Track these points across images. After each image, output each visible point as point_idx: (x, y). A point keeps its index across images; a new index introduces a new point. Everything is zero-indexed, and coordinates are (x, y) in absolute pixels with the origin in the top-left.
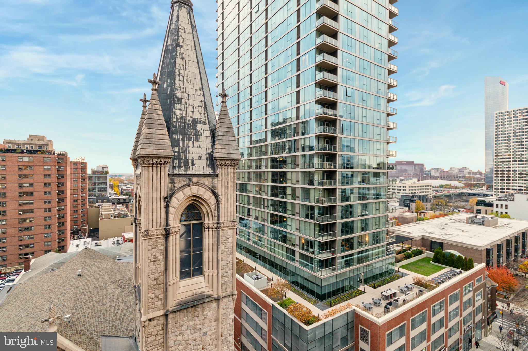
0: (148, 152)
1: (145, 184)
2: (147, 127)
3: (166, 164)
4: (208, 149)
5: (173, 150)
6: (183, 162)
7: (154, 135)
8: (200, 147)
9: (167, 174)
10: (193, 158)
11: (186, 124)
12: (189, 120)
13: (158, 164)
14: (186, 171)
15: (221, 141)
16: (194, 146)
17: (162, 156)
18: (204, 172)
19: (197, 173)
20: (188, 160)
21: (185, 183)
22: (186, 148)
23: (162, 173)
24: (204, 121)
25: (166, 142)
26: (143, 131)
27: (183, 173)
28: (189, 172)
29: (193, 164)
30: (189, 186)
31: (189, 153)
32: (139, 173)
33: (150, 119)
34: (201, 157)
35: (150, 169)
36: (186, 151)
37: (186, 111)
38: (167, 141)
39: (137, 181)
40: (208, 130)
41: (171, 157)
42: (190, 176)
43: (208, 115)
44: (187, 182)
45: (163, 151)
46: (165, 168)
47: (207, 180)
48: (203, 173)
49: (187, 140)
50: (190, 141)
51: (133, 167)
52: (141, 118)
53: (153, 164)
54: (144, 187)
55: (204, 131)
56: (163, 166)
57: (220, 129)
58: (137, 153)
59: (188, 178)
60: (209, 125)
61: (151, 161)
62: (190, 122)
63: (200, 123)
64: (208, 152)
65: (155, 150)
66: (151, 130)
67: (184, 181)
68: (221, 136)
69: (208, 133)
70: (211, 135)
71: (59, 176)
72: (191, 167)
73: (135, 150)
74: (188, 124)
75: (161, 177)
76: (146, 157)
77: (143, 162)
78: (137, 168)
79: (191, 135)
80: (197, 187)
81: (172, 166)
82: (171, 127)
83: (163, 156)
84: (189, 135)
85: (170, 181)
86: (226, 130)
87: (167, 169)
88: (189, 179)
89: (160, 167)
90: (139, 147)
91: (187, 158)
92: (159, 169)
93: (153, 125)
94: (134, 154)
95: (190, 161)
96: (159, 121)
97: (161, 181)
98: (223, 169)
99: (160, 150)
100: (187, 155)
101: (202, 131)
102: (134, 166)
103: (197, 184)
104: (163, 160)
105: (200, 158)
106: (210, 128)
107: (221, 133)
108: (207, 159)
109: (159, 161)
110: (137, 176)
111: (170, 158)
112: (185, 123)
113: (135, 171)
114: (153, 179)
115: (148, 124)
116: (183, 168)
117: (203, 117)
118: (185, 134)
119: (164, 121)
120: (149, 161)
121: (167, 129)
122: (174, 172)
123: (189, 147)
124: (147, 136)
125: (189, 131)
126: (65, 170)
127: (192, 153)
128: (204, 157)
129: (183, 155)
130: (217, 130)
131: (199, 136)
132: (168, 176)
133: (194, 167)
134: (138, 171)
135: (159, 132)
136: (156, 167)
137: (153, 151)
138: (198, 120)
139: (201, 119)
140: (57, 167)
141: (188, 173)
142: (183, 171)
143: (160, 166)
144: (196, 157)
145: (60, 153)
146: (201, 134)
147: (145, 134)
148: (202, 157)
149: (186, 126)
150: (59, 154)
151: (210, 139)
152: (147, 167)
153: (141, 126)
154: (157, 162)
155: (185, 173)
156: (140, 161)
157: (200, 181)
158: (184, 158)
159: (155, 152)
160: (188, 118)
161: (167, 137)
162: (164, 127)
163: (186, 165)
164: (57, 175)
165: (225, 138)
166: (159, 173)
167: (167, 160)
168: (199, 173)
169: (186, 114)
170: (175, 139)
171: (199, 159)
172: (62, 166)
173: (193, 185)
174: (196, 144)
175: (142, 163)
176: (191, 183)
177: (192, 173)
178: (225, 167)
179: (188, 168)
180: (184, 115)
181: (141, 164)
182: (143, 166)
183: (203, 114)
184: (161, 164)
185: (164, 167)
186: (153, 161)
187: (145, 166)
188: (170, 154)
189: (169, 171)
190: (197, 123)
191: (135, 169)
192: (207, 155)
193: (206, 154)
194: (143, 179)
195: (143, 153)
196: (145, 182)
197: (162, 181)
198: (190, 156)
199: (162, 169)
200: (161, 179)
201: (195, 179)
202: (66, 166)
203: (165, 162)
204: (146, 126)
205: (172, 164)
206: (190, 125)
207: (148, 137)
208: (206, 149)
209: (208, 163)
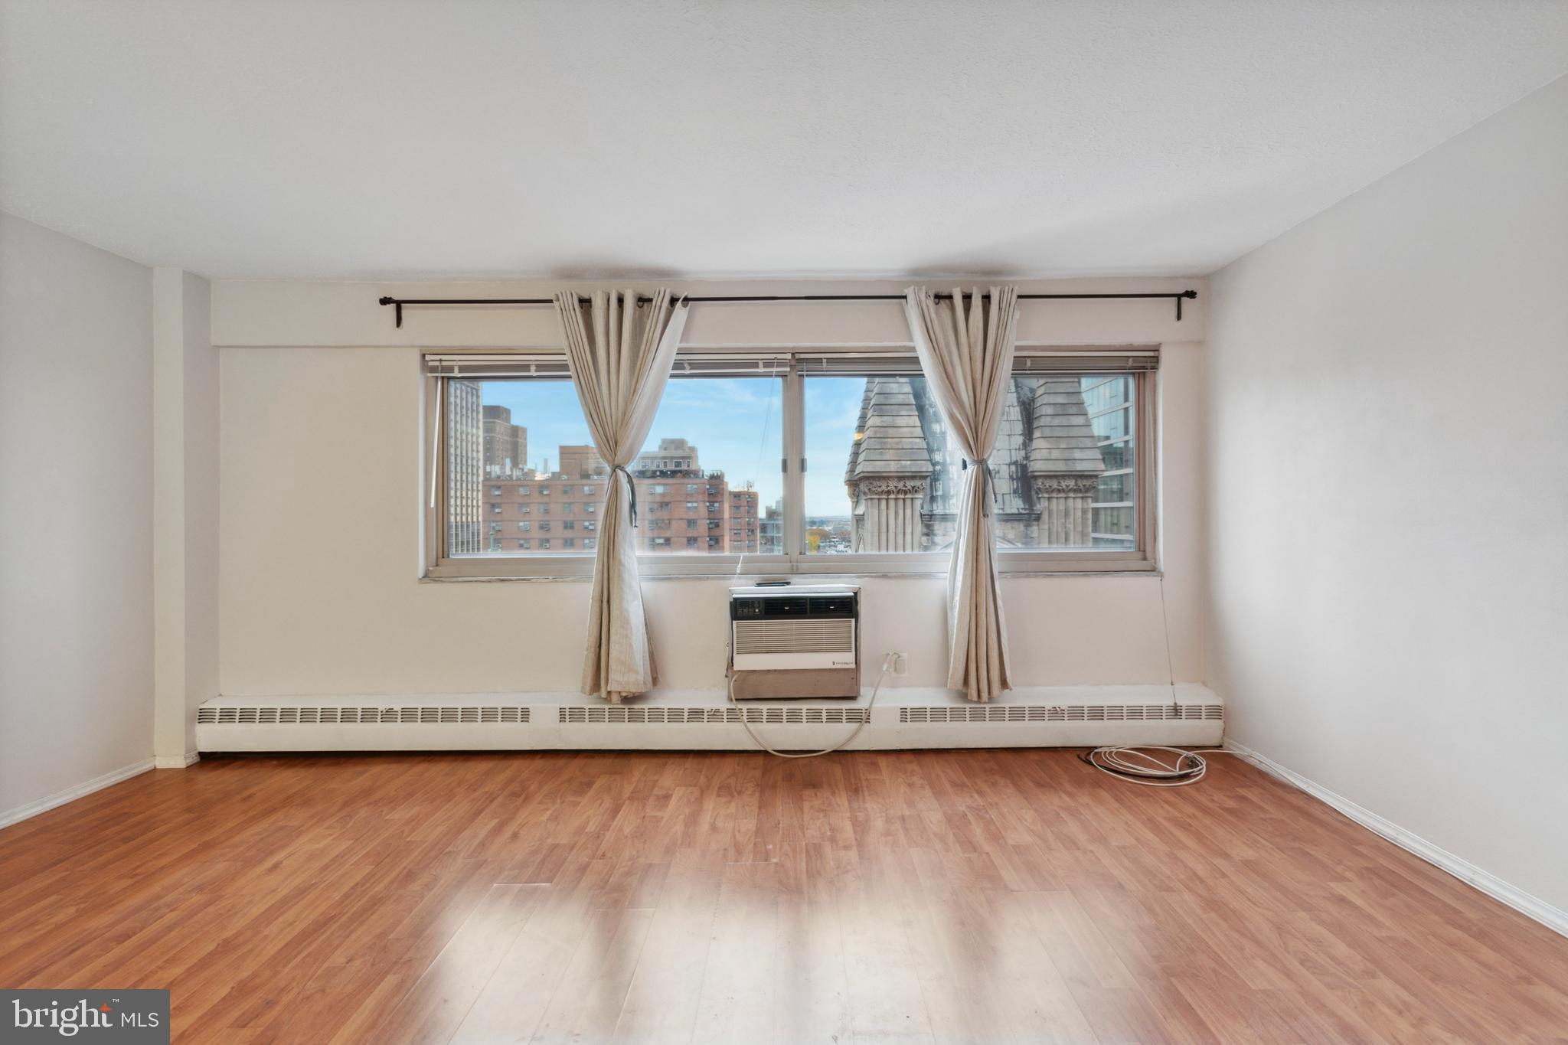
0: (878, 466)
1: (872, 537)
2: (875, 413)
3: (916, 491)
4: (1013, 452)
5: (931, 460)
6: (956, 486)
7: (890, 430)
9: (917, 514)
13: (898, 492)
15: (1048, 429)
17: (907, 474)
18: (1003, 509)
23: (908, 512)
25: (916, 443)
26: (870, 423)
32: (861, 513)
33: (882, 396)
35: (884, 503)
38: (918, 440)
39: (858, 531)
40: (1016, 404)
41: (927, 476)
45: (909, 462)
46: (914, 500)
47: (1012, 528)
51: (849, 499)
52: (866, 391)
53: (889, 492)
54: (872, 544)
55: (1004, 409)
56: (909, 496)
57: (1046, 399)
58: (857, 471)
60: (1017, 392)
61: (884, 488)
64: (1014, 459)
65: (892, 463)
66: (885, 418)
68: (1049, 419)
69: (1015, 413)
70: (1022, 416)
71: (711, 523)
73: (854, 463)
75: (906, 521)
76: (874, 478)
77: (869, 489)
78: (857, 502)
81: (929, 497)
82: (927, 407)
83: (910, 474)
85: (925, 530)
86: (1061, 399)
87: (918, 503)
89: (904, 500)
90: (861, 458)
92: (901, 503)
93: (888, 407)
94: (852, 471)
96: (901, 396)
97: (906, 531)
98: (1055, 500)
99: (903, 462)
102: (852, 498)
104: (910, 484)
106: (1018, 398)
107: (1049, 410)
108: (1011, 477)
109: (900, 485)
110: (857, 521)
111: (925, 477)
113: (855, 507)
114: (890, 527)
115: (879, 407)
116: (956, 500)
119: (911, 396)
120: (880, 487)
121: (917, 413)
122: (932, 511)
124: (876, 433)
126: (721, 511)
128: (1006, 472)
129: (953, 471)
130: (1038, 403)
132: (919, 518)
134: (860, 511)
135: (900, 421)
136: (896, 499)
137: (889, 465)
140: (708, 504)
143: (902, 496)
145: (712, 473)
146: (998, 415)
147: (872, 429)
148: (998, 472)
150: (712, 477)
151: (1019, 428)
152: (877, 501)
153: (865, 409)
154: (896, 487)
156: (863, 487)
158: (957, 477)
159: (893, 467)
161: (918, 432)
162: (911, 410)
164: (708, 521)
165: (1057, 421)
166: (901, 512)
167: (917, 483)
170: (936, 433)
172: (717, 502)
175: (866, 490)
178: (1060, 495)
181: (865, 494)
182: (869, 497)
184: (906, 493)
185: (912, 499)
186: (888, 486)
187: (873, 497)
188: (924, 470)
189: (922, 508)
191: (854, 504)
192: (1013, 468)
193: (1010, 465)
194: (870, 525)
195: (869, 470)
196: (872, 533)
197: (908, 530)
199: (908, 502)
200: (907, 526)
202: (721, 502)
203: (913, 488)
204: (874, 411)
205: (928, 491)
207: (878, 436)
208: (1008, 452)
209: (1015, 487)
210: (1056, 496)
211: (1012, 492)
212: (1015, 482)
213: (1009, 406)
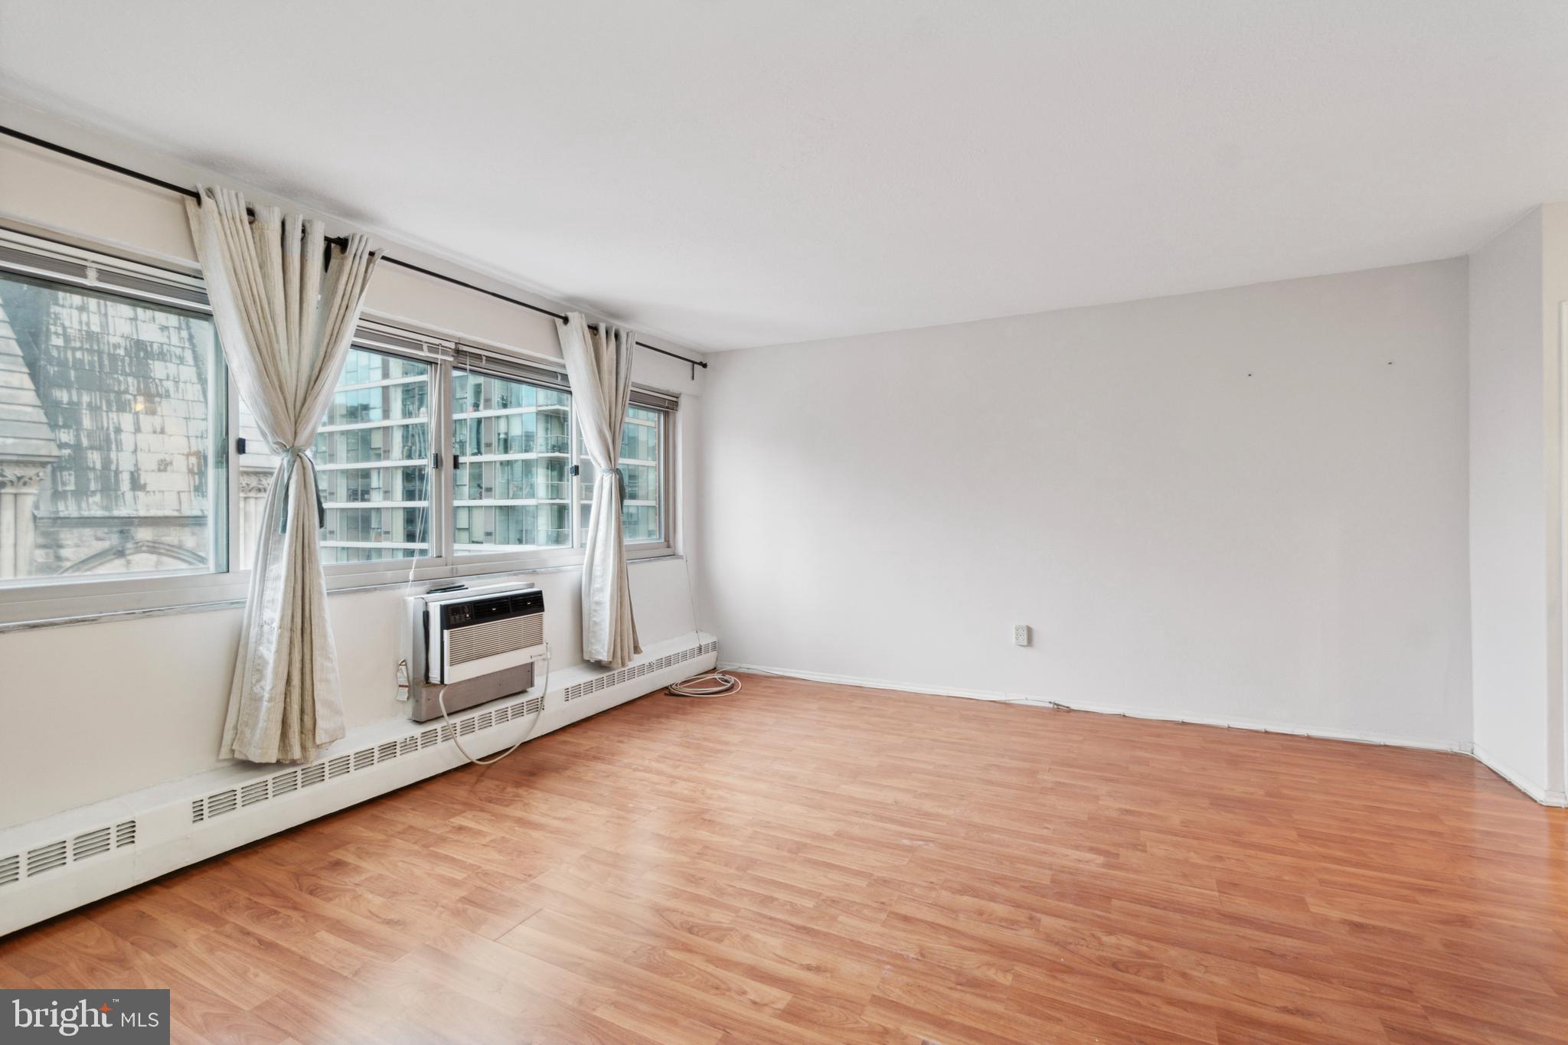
3: (24, 484)
4: (193, 440)
5: (54, 440)
6: (96, 479)
8: (162, 432)
9: (26, 517)
10: (136, 465)
11: (105, 358)
12: (116, 346)
14: (106, 508)
16: (138, 429)
18: (179, 511)
19: (153, 513)
20: (117, 472)
21: (106, 545)
22: (108, 435)
23: (8, 514)
24: (178, 351)
25: (26, 413)
27: (100, 513)
28: (123, 512)
29: (136, 485)
30: (121, 553)
31: (119, 449)
34: (167, 465)
36: (105, 443)
37: (106, 315)
38: (28, 409)
40: (195, 380)
41: (46, 463)
42: (125, 526)
43: (191, 338)
44: (114, 540)
46: (20, 497)
47: (193, 534)
48: (176, 514)
49: (109, 410)
50: (124, 411)
55: (176, 382)
56: (9, 490)
59: (115, 529)
60: (195, 365)
62: (121, 352)
63: (162, 356)
64: (194, 449)
67: (98, 539)
69: (194, 391)
72: (129, 495)
74: (113, 358)
79: (126, 392)
80: (154, 557)
81: (50, 492)
82: (44, 363)
83: (13, 458)
84: (119, 393)
85: (41, 541)
87: (27, 501)
88: (121, 532)
91: (113, 467)
95: (125, 478)
98: (252, 501)
100: (113, 455)
101: (169, 385)
103: (154, 548)
104: (11, 473)
105: (164, 466)
108: (191, 471)
111: (43, 464)
112: (100, 353)
116: (97, 498)
117: (175, 340)
118: (104, 390)
119: (13, 343)
121: (25, 370)
122: (56, 512)
123: (118, 430)
125: (119, 382)
127: (132, 448)
128: (180, 464)
129: (94, 458)
131: (157, 399)
132: (31, 524)
133: (140, 494)
138: (155, 346)
139: (165, 347)
141: (116, 513)
142: (96, 508)
144: (148, 462)
146: (167, 391)
148: (171, 463)
149: (106, 362)
155: (107, 514)
157: (167, 539)
158: (98, 466)
160: (113, 340)
161: (29, 396)
162: (14, 364)
163: (109, 487)
167: (29, 472)
168: (160, 513)
169: (105, 326)
170: (61, 402)
171: (159, 470)
173: (138, 550)
174: (146, 422)
176: (130, 545)
177: (133, 513)
178: (259, 495)
179: (117, 497)
180: (95, 328)
183: (172, 330)
185: (16, 495)
188: (41, 452)
189: (37, 508)
190: (149, 355)
192: (193, 460)
193: (188, 455)
197: (8, 541)
198: (124, 461)
199: (8, 500)
200: (4, 534)
201: (144, 534)
203: (19, 478)
205: (48, 484)
206: (123, 361)
208: (186, 439)
209: (197, 483)
210: (254, 496)
211: (192, 489)
212: (197, 477)
213: (185, 382)
